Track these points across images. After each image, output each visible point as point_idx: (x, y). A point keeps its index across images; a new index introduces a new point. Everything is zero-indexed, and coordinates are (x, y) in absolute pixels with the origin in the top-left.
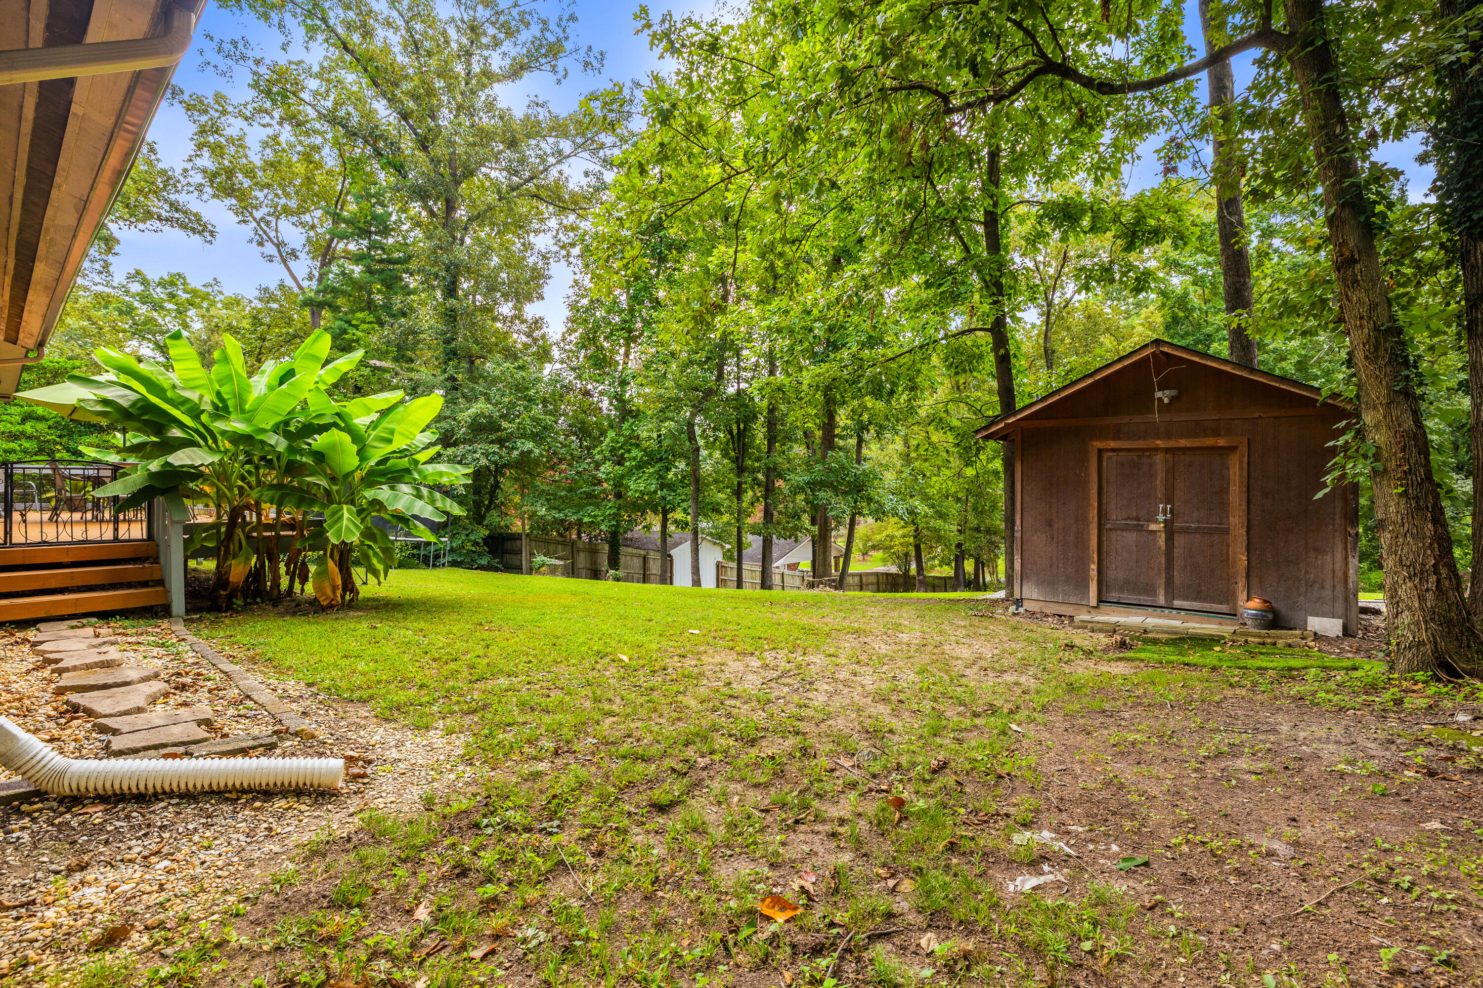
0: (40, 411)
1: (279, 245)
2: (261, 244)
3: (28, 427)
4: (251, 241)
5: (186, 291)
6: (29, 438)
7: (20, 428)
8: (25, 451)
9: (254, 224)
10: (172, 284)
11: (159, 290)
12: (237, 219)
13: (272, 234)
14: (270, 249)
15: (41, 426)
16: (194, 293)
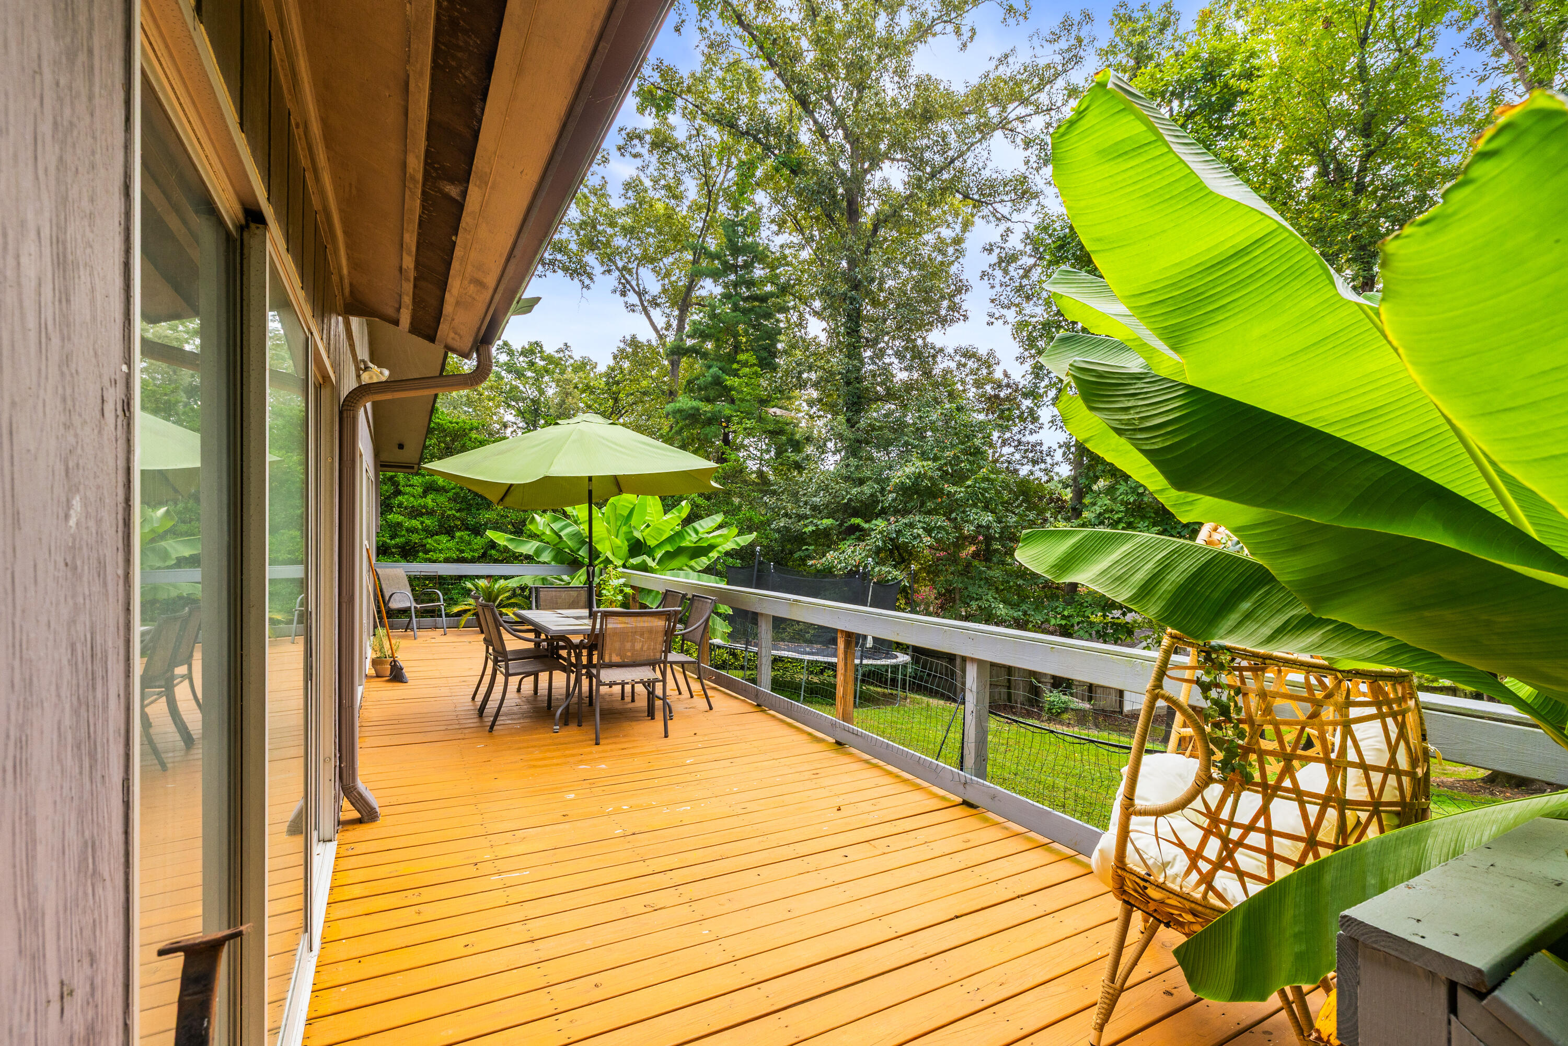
0: (441, 481)
1: (640, 294)
2: (623, 294)
3: (429, 501)
4: (614, 291)
5: (542, 359)
6: (431, 513)
7: (421, 501)
8: (426, 530)
9: (617, 273)
10: (532, 352)
11: (521, 359)
12: (603, 269)
13: (634, 283)
14: (633, 298)
15: (442, 499)
16: (549, 359)
